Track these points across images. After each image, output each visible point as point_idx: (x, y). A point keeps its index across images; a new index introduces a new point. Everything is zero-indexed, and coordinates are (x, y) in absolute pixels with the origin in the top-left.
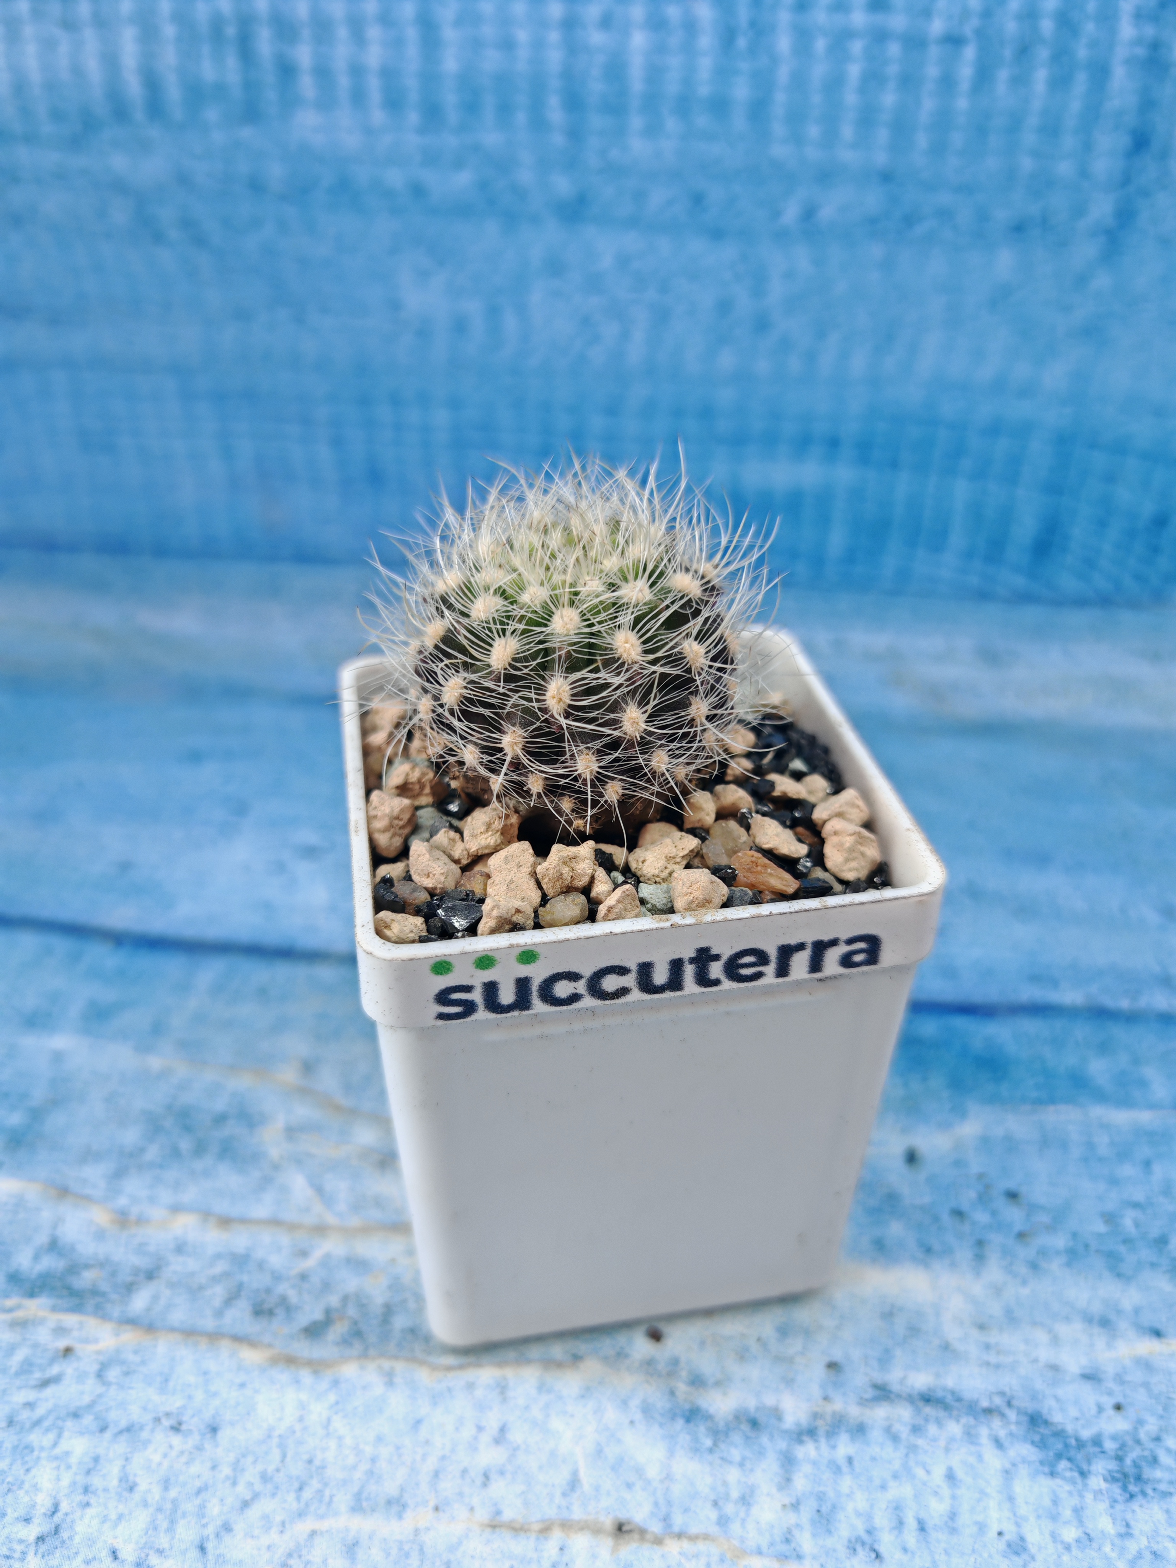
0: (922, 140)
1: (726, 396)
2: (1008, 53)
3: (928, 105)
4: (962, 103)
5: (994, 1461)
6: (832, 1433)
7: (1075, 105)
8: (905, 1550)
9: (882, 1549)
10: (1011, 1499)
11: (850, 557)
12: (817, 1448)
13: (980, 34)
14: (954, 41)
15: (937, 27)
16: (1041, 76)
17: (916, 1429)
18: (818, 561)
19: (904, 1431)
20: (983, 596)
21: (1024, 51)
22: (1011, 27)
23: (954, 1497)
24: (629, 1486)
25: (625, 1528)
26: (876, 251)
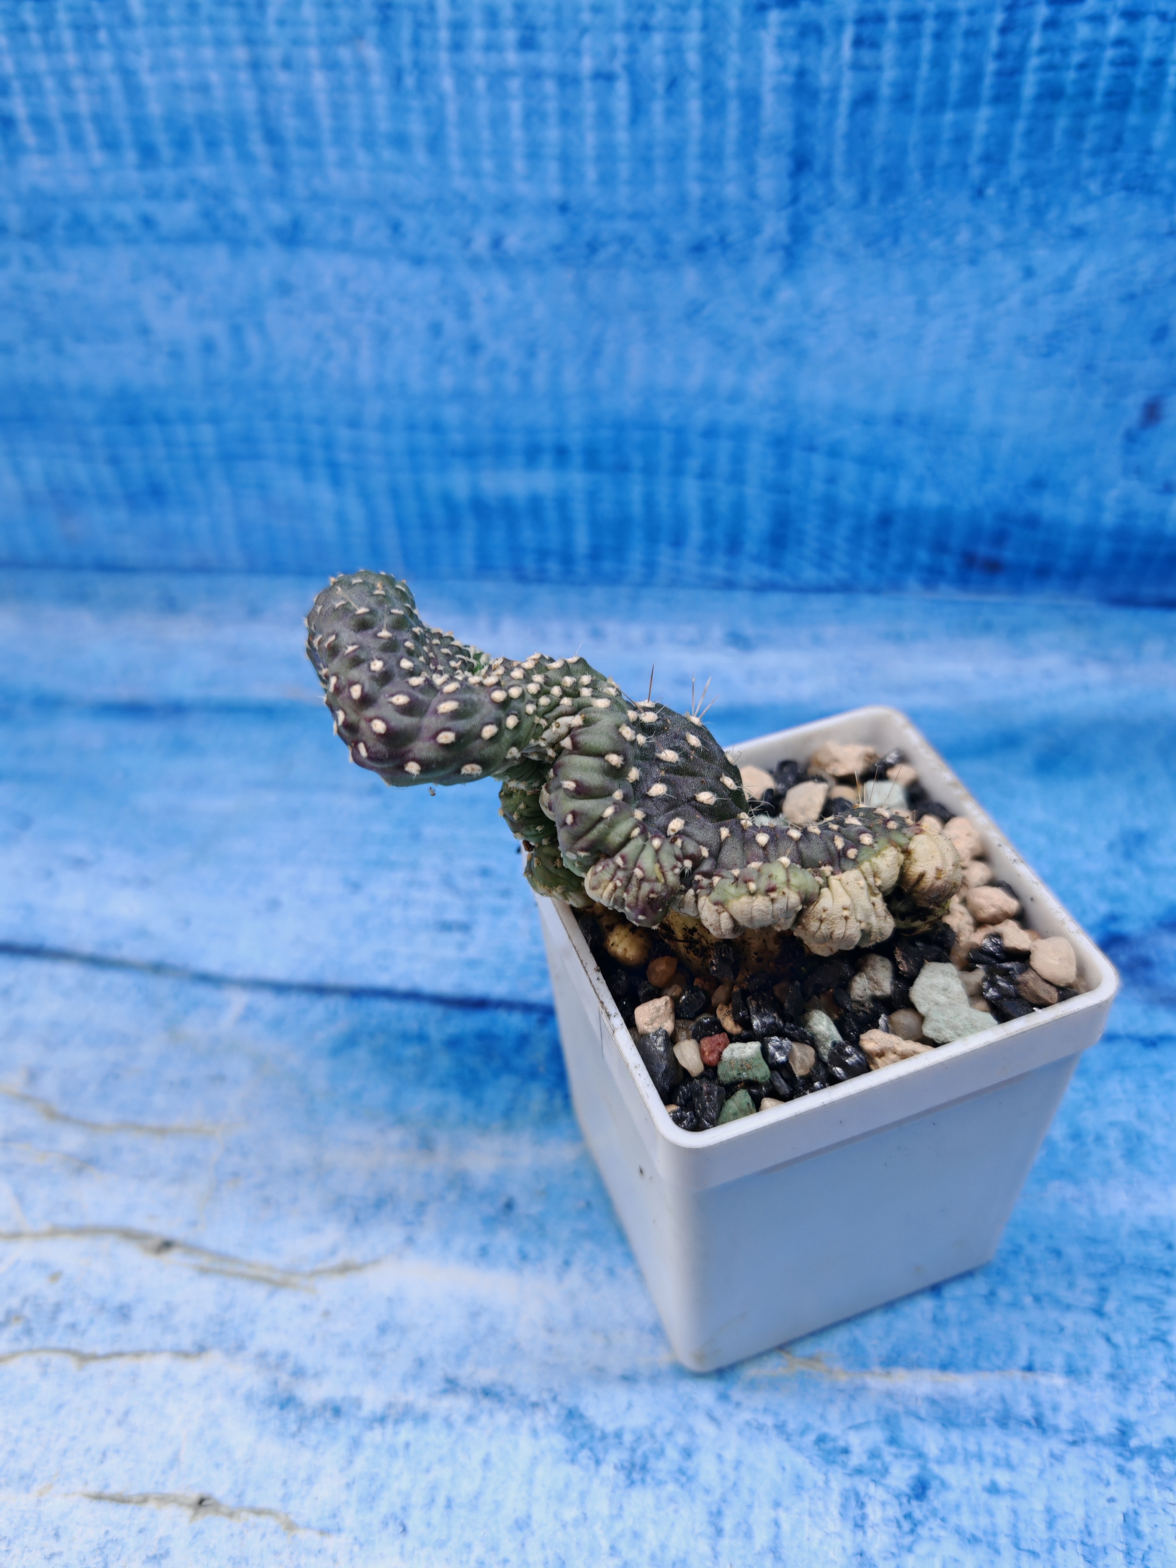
0: (591, 173)
1: (452, 414)
2: (660, 87)
3: (591, 139)
4: (622, 136)
5: (526, 1446)
6: (397, 1422)
7: (732, 133)
8: (429, 1525)
9: (410, 1524)
10: (531, 1482)
11: (595, 555)
12: (383, 1434)
13: (630, 69)
14: (605, 77)
15: (587, 64)
16: (694, 107)
17: (470, 1419)
18: (567, 559)
19: (458, 1419)
20: (730, 585)
21: (673, 84)
22: (659, 62)
23: (484, 1479)
24: (218, 1466)
25: (204, 1503)
26: (567, 276)
